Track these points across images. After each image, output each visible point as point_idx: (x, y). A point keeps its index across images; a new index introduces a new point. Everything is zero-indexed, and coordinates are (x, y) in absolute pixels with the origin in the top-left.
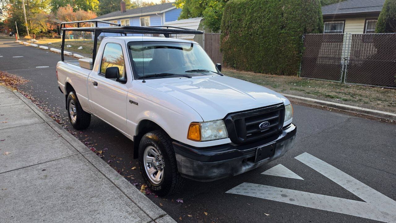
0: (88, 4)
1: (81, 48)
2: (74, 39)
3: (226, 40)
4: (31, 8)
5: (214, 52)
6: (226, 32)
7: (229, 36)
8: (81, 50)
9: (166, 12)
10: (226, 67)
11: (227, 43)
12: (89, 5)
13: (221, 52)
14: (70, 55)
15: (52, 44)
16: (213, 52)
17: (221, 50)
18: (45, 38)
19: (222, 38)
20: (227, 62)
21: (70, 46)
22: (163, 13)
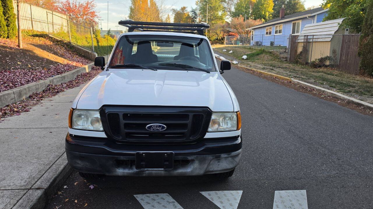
0: (263, 13)
1: (231, 52)
2: (234, 45)
3: (366, 42)
4: (212, 20)
5: (351, 56)
6: (367, 32)
7: (370, 37)
8: (231, 53)
9: (318, 14)
10: (363, 75)
11: (367, 45)
12: (264, 15)
13: (359, 56)
14: (218, 57)
15: (215, 48)
16: (349, 57)
17: (359, 54)
18: (218, 44)
19: (361, 40)
20: (365, 69)
21: (225, 50)
22: (315, 16)
